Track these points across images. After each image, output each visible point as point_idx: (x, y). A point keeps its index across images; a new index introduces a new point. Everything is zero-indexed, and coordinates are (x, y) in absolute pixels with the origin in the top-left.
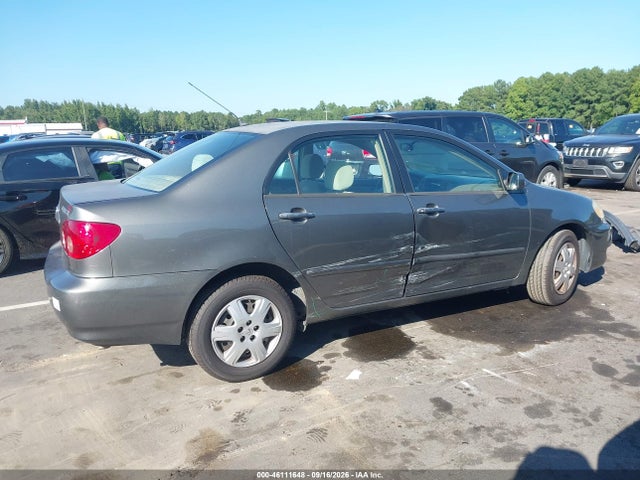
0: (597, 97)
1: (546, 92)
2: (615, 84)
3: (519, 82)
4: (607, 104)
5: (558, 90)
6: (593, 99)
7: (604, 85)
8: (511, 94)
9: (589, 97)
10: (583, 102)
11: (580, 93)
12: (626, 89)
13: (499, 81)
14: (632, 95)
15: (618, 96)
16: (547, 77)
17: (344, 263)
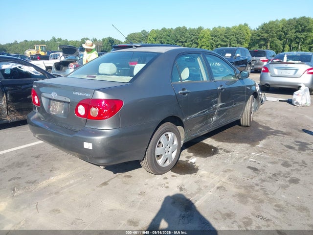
0: (185, 40)
1: (165, 37)
2: (192, 34)
3: (153, 31)
4: (189, 43)
5: (169, 36)
6: (184, 41)
7: (187, 34)
8: (149, 37)
9: (182, 40)
10: (180, 42)
11: (178, 38)
12: (196, 36)
13: (144, 31)
14: (199, 40)
15: (193, 39)
16: (164, 30)
17: (197, 113)
